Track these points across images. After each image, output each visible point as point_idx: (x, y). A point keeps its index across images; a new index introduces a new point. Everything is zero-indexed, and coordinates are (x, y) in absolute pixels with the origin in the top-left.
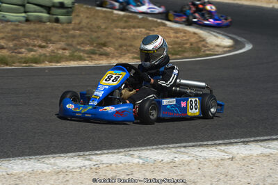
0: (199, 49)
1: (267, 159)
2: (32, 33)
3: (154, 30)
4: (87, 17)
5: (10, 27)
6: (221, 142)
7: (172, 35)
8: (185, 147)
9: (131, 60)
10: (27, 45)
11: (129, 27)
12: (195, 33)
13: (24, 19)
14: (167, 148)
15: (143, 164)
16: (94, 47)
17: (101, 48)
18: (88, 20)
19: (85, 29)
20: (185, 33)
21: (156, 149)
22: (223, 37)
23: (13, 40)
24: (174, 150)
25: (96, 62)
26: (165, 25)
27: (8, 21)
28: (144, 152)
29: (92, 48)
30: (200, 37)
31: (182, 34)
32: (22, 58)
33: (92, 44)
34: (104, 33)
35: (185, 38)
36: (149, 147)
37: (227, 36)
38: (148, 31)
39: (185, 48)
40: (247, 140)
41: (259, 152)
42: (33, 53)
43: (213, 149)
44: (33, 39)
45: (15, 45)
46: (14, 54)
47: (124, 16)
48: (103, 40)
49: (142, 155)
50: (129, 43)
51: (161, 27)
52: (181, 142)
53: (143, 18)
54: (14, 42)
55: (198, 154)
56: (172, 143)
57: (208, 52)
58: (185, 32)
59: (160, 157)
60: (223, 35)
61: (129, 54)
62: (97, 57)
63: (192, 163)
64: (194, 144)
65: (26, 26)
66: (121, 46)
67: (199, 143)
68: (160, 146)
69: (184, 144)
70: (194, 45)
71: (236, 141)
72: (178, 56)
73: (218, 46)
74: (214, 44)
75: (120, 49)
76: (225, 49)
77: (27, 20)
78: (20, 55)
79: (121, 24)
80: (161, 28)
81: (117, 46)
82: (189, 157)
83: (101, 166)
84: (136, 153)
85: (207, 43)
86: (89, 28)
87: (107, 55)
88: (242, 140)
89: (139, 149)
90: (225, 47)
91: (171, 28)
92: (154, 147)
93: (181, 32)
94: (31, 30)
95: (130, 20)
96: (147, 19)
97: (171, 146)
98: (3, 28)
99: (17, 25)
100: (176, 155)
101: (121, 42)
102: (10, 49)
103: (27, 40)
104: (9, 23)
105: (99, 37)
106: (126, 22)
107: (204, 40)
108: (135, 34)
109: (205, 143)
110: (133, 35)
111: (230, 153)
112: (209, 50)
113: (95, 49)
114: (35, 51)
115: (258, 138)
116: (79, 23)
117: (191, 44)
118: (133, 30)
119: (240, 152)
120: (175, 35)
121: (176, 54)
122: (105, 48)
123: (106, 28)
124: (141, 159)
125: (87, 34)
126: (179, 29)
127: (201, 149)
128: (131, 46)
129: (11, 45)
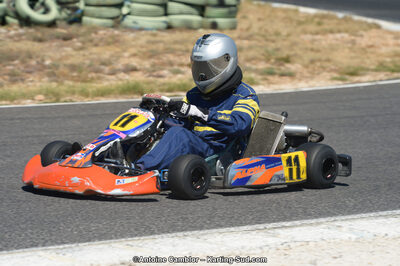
2: (177, 46)
3: (362, 36)
4: (259, 20)
5: (144, 38)
7: (391, 41)
9: (329, 83)
10: (171, 64)
11: (325, 32)
13: (165, 25)
15: (357, 241)
16: (273, 64)
17: (281, 65)
18: (261, 24)
19: (257, 37)
21: (376, 217)
23: (151, 57)
25: (276, 87)
27: (141, 29)
28: (357, 222)
29: (268, 65)
32: (164, 84)
33: (268, 60)
34: (286, 43)
36: (364, 215)
38: (353, 38)
42: (180, 76)
44: (179, 55)
45: (153, 65)
46: (151, 78)
47: (315, 16)
48: (285, 53)
54: (153, 60)
59: (382, 230)
61: (325, 74)
62: (276, 79)
65: (167, 36)
66: (312, 62)
68: (381, 213)
75: (311, 66)
77: (169, 27)
78: (161, 80)
79: (312, 27)
80: (374, 32)
81: (306, 62)
83: (292, 245)
86: (263, 36)
87: (291, 75)
92: (372, 214)
94: (176, 42)
95: (325, 21)
96: (351, 20)
98: (135, 39)
99: (155, 35)
101: (312, 55)
102: (145, 71)
103: (171, 57)
104: (143, 32)
105: (278, 50)
106: (319, 24)
108: (334, 42)
113: (274, 67)
114: (182, 73)
116: (248, 29)
118: (331, 36)
122: (288, 65)
123: (288, 35)
125: (260, 44)
128: (328, 60)
129: (147, 64)
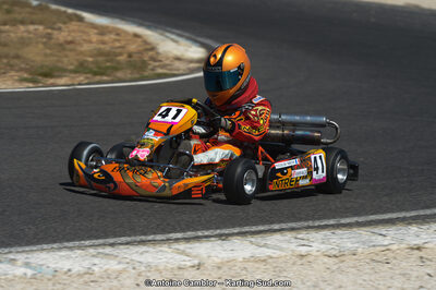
0: (144, 65)
1: (262, 266)
6: (179, 235)
8: (112, 245)
12: (136, 36)
14: (79, 248)
20: (118, 34)
22: (188, 43)
24: (92, 251)
26: (81, 19)
30: (146, 42)
31: (113, 36)
35: (118, 44)
37: (195, 41)
39: (118, 62)
40: (226, 231)
41: (247, 254)
43: (165, 248)
49: (31, 261)
50: (12, 53)
51: (74, 23)
52: (106, 237)
53: (40, 5)
55: (136, 257)
56: (89, 238)
57: (160, 71)
58: (118, 32)
60: (188, 38)
63: (124, 275)
64: (129, 239)
67: (138, 238)
69: (111, 241)
70: (135, 58)
71: (206, 233)
72: (105, 78)
73: (178, 59)
74: (171, 55)
76: (192, 65)
82: (120, 263)
84: (21, 258)
85: (158, 53)
88: (218, 231)
89: (27, 249)
90: (191, 61)
91: (93, 26)
93: (110, 32)
97: (87, 243)
100: (96, 261)
107: (153, 49)
109: (150, 237)
110: (22, 38)
111: (195, 257)
112: (163, 67)
115: (247, 229)
117: (130, 56)
119: (212, 255)
120: (100, 38)
121: (102, 74)
124: (30, 268)
126: (107, 27)
127: (143, 248)
